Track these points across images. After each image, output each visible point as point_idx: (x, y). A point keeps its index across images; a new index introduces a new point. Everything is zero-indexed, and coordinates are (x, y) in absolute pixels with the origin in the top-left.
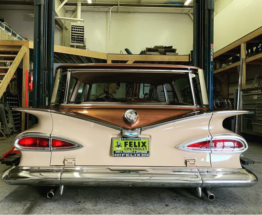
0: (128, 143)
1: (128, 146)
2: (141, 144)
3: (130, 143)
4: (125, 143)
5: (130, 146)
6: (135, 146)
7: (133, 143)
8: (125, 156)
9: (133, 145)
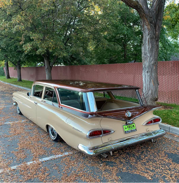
0: (129, 127)
1: (129, 128)
2: (133, 126)
3: (129, 126)
4: (128, 126)
5: (130, 128)
6: (131, 127)
7: (130, 126)
8: (129, 132)
9: (130, 127)
